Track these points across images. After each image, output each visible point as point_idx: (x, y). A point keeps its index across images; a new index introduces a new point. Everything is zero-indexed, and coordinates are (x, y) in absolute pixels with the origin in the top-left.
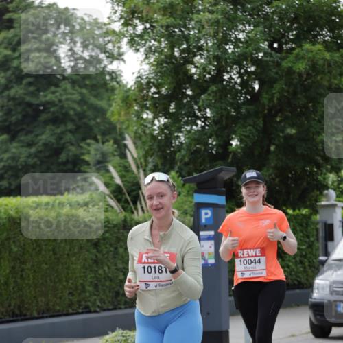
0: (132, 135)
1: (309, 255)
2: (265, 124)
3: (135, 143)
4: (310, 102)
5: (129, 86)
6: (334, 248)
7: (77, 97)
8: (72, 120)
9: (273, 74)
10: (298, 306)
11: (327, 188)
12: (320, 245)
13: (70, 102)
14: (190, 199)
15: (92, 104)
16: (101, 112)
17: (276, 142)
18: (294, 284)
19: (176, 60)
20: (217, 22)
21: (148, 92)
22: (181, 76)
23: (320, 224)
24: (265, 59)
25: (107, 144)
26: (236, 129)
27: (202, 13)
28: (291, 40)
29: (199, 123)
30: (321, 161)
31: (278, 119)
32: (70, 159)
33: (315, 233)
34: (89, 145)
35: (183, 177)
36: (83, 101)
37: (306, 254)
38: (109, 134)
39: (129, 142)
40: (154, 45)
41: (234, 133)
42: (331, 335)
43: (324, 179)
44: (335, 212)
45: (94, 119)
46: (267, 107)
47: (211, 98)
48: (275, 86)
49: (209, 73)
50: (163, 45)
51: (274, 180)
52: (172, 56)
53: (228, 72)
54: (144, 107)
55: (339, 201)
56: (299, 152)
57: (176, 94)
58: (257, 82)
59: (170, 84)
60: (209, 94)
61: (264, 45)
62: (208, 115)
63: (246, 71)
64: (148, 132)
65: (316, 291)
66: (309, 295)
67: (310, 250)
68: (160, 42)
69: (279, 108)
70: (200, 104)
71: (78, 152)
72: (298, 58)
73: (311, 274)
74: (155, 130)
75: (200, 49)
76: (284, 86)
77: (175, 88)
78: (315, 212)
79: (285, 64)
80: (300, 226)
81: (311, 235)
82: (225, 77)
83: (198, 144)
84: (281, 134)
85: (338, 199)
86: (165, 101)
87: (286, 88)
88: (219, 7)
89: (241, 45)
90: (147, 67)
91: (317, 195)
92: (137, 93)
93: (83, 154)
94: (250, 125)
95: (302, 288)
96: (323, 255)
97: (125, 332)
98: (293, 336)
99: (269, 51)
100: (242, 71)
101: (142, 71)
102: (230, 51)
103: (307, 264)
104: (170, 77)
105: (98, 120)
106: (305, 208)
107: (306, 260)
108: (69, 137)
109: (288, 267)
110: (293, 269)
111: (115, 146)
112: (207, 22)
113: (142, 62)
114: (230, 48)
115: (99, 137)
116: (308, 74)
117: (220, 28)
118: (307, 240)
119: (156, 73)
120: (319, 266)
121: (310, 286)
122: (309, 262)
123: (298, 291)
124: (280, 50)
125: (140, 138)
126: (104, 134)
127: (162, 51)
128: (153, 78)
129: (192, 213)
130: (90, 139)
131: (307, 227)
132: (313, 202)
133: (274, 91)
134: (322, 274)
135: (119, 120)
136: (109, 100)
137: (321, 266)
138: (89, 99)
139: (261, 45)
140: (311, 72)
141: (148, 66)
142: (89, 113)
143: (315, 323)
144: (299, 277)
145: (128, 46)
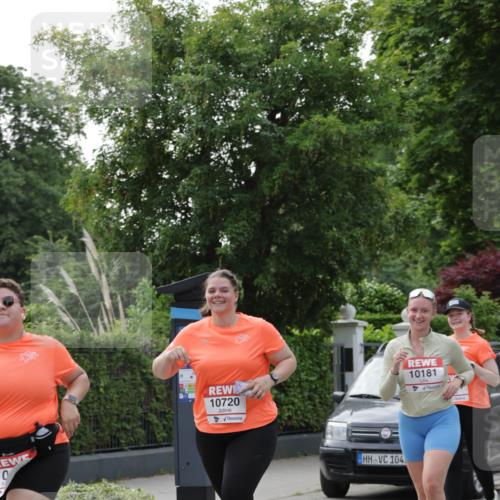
0: (92, 229)
1: (320, 389)
2: (263, 218)
3: (95, 241)
4: (323, 190)
5: (88, 167)
6: (353, 380)
7: (21, 181)
8: (14, 211)
9: (273, 154)
10: (306, 455)
11: (345, 302)
12: (335, 376)
13: (11, 188)
14: (165, 314)
15: (40, 190)
16: (53, 199)
17: (279, 241)
18: (301, 427)
19: (149, 134)
20: (203, 85)
21: (113, 175)
22: (155, 156)
23: (336, 349)
24: (264, 133)
25: (59, 240)
26: (225, 224)
27: (183, 74)
28: (299, 109)
29: (179, 215)
30: (336, 267)
31: (281, 211)
32: (11, 260)
33: (329, 360)
34: (36, 242)
35: (157, 285)
36: (29, 186)
37: (316, 388)
38: (63, 228)
39: (88, 239)
40: (121, 114)
41: (223, 229)
42: (349, 494)
43: (341, 290)
44: (355, 333)
45: (44, 210)
46: (268, 198)
47: (194, 183)
48: (276, 169)
49: (192, 151)
50: (133, 115)
51: (275, 290)
52: (144, 129)
53: (216, 151)
54: (107, 195)
55: (361, 319)
56: (307, 253)
57: (149, 178)
58: (253, 163)
59: (141, 164)
60: (191, 179)
61: (263, 115)
62: (190, 205)
63: (240, 149)
64: (112, 226)
65: (329, 436)
66: (320, 442)
67: (322, 382)
68: (128, 110)
69: (281, 197)
70: (180, 190)
71: (21, 251)
72: (306, 133)
73: (323, 414)
74: (122, 224)
75: (181, 120)
76: (287, 169)
77: (147, 169)
78: (330, 333)
79: (290, 141)
80: (308, 350)
81: (323, 363)
82: (212, 157)
83: (177, 243)
84: (285, 231)
85: (358, 316)
86: (135, 187)
87: (292, 172)
88: (205, 66)
89: (233, 115)
90: (111, 143)
91: (332, 311)
92: (99, 176)
93: (29, 254)
94: (244, 219)
95: (311, 432)
96: (338, 390)
97: (80, 485)
98: (299, 494)
99: (269, 123)
100: (235, 149)
101: (105, 148)
102: (219, 123)
103: (317, 401)
104: (141, 156)
105: (49, 211)
106: (316, 327)
107: (316, 396)
108: (11, 230)
109: (293, 404)
110: (299, 407)
111: (70, 244)
112: (190, 86)
113: (105, 136)
114: (218, 120)
115: (49, 232)
116: (320, 154)
117: (206, 94)
118: (318, 369)
119: (123, 151)
120: (333, 403)
121: (322, 430)
122: (321, 398)
123: (305, 435)
124: (283, 122)
125: (101, 234)
126: (55, 228)
127: (131, 122)
128: (119, 157)
129: (168, 332)
130: (38, 234)
131: (318, 353)
132: (327, 320)
133: (275, 177)
134: (338, 414)
135: (75, 211)
136: (63, 184)
137: (336, 404)
138: (38, 183)
139: (259, 115)
140: (323, 150)
141: (113, 142)
142: (36, 201)
143: (328, 478)
144: (306, 417)
145: (87, 116)
